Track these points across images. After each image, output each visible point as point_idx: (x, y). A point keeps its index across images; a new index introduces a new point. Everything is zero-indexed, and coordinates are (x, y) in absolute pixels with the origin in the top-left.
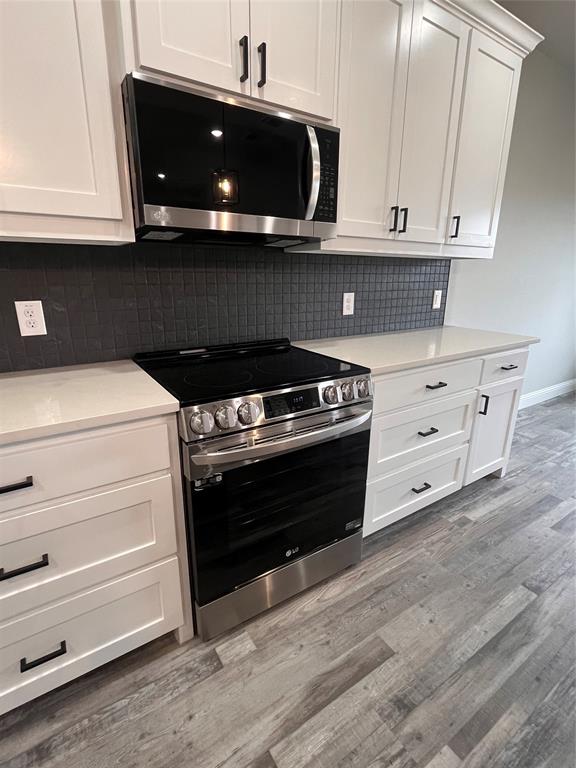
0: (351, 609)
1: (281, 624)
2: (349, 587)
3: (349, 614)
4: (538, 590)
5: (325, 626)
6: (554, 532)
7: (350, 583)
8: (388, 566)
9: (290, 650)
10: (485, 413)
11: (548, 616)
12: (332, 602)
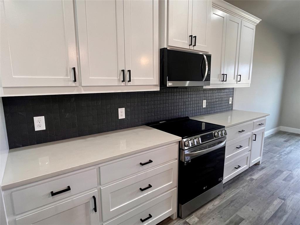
0: (225, 207)
1: (204, 213)
2: (221, 201)
3: (225, 209)
4: (284, 199)
5: (219, 212)
6: (284, 182)
7: (221, 200)
8: (232, 194)
9: (210, 220)
10: (255, 140)
11: (289, 207)
12: (218, 206)
